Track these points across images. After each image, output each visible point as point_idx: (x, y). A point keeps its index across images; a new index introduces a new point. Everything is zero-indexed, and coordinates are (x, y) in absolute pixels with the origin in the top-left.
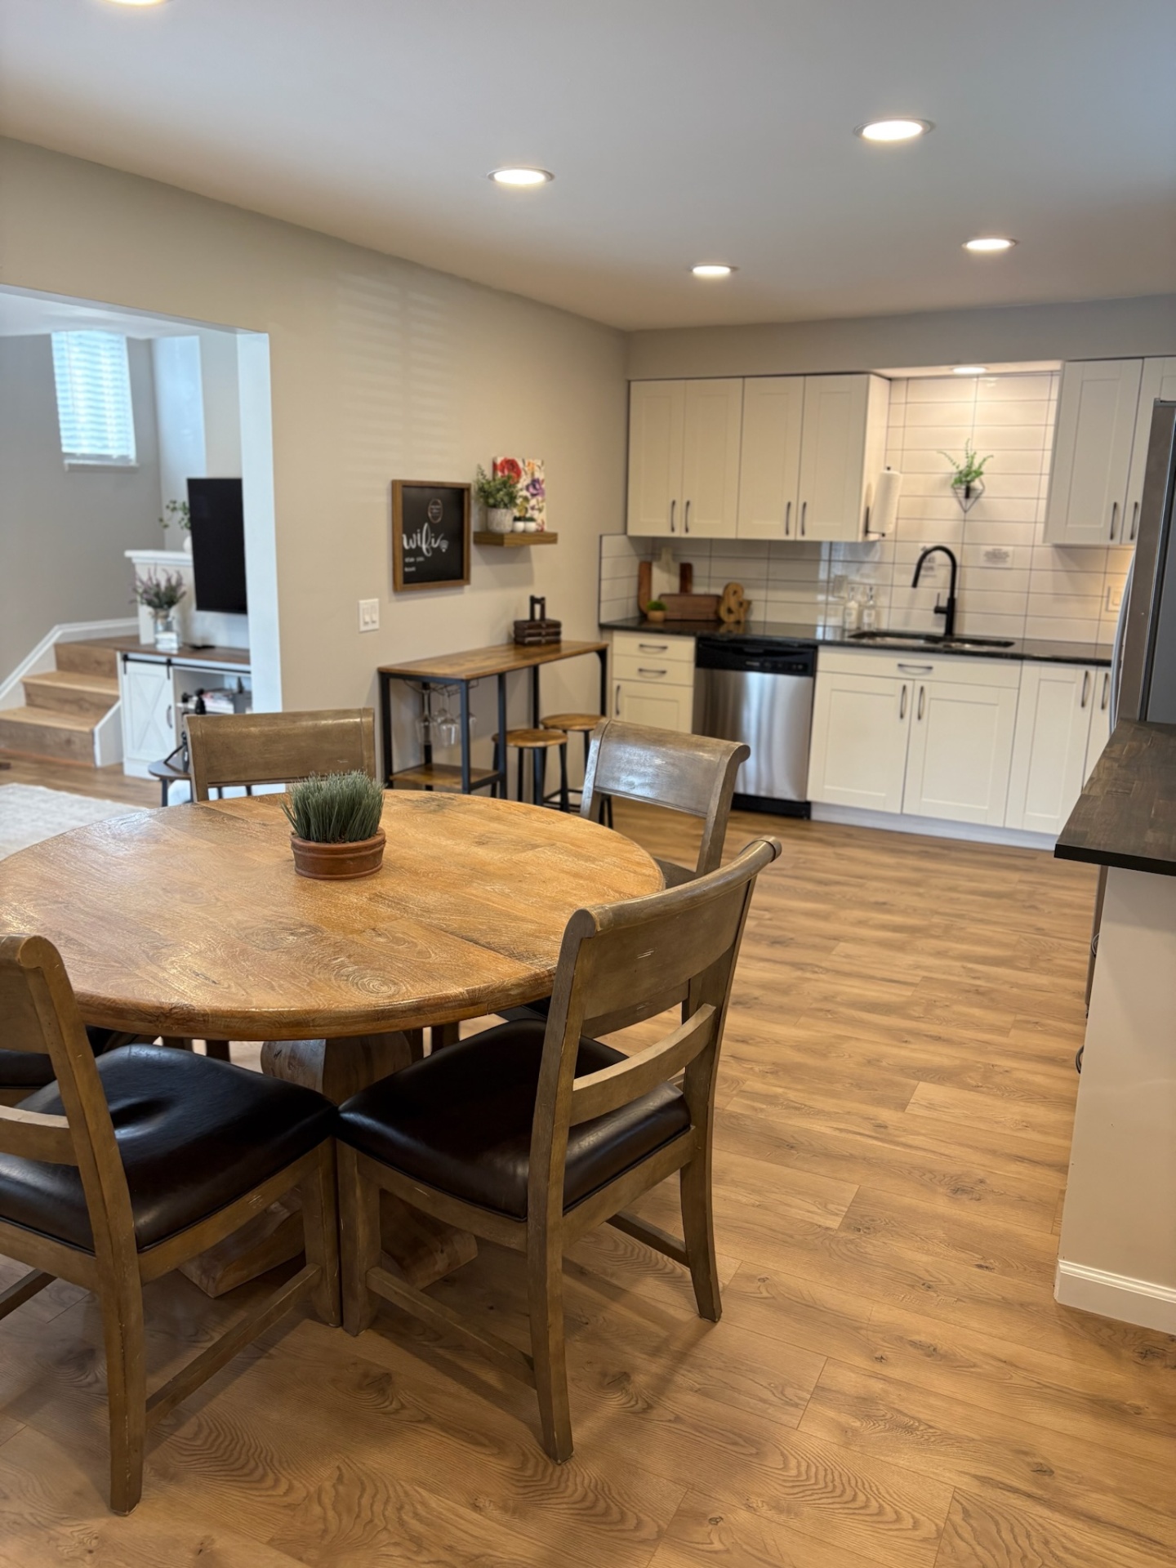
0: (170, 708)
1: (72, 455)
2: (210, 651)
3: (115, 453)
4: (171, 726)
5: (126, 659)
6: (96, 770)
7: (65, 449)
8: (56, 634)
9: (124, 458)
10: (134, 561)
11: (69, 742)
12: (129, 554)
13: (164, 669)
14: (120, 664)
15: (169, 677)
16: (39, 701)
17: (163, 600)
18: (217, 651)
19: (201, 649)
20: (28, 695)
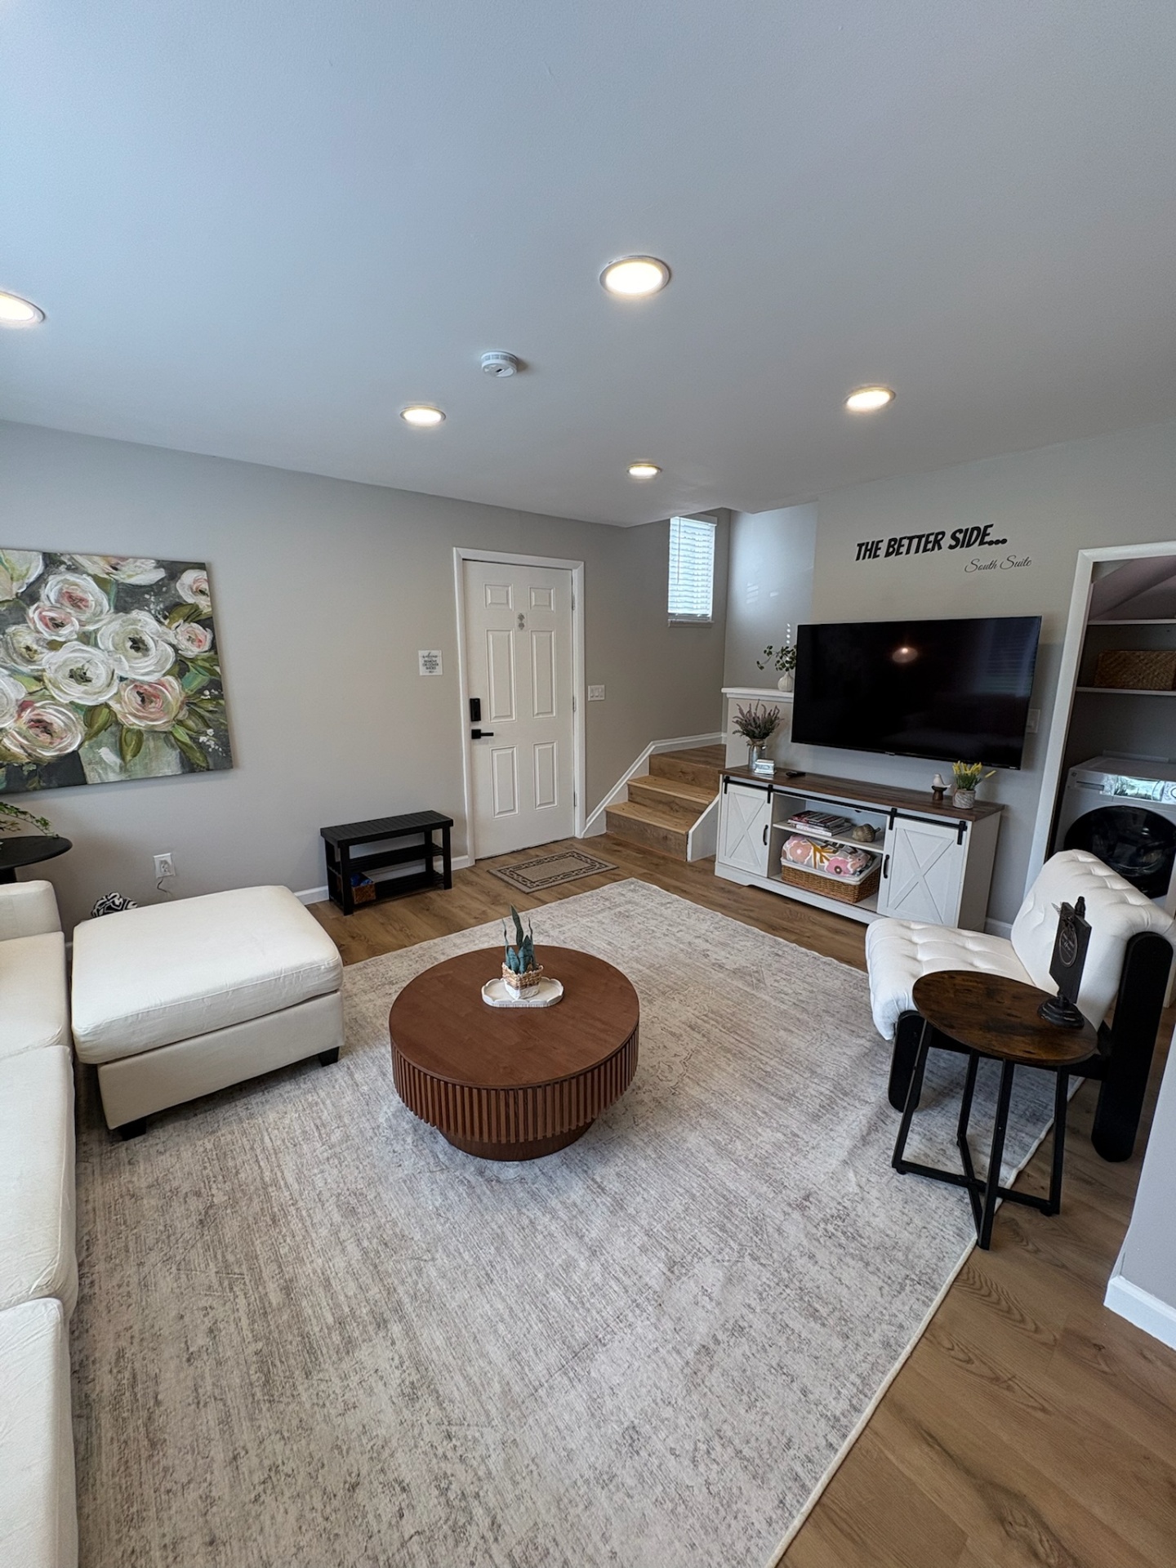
0: (767, 827)
1: (673, 614)
2: (802, 778)
3: (699, 613)
4: (766, 844)
5: (727, 781)
6: (684, 864)
7: (670, 611)
8: (650, 749)
9: (704, 616)
10: (728, 696)
11: (666, 838)
12: (724, 690)
13: (765, 793)
14: (722, 785)
15: (769, 802)
16: (638, 799)
17: (758, 730)
18: (806, 778)
19: (795, 777)
20: (630, 794)
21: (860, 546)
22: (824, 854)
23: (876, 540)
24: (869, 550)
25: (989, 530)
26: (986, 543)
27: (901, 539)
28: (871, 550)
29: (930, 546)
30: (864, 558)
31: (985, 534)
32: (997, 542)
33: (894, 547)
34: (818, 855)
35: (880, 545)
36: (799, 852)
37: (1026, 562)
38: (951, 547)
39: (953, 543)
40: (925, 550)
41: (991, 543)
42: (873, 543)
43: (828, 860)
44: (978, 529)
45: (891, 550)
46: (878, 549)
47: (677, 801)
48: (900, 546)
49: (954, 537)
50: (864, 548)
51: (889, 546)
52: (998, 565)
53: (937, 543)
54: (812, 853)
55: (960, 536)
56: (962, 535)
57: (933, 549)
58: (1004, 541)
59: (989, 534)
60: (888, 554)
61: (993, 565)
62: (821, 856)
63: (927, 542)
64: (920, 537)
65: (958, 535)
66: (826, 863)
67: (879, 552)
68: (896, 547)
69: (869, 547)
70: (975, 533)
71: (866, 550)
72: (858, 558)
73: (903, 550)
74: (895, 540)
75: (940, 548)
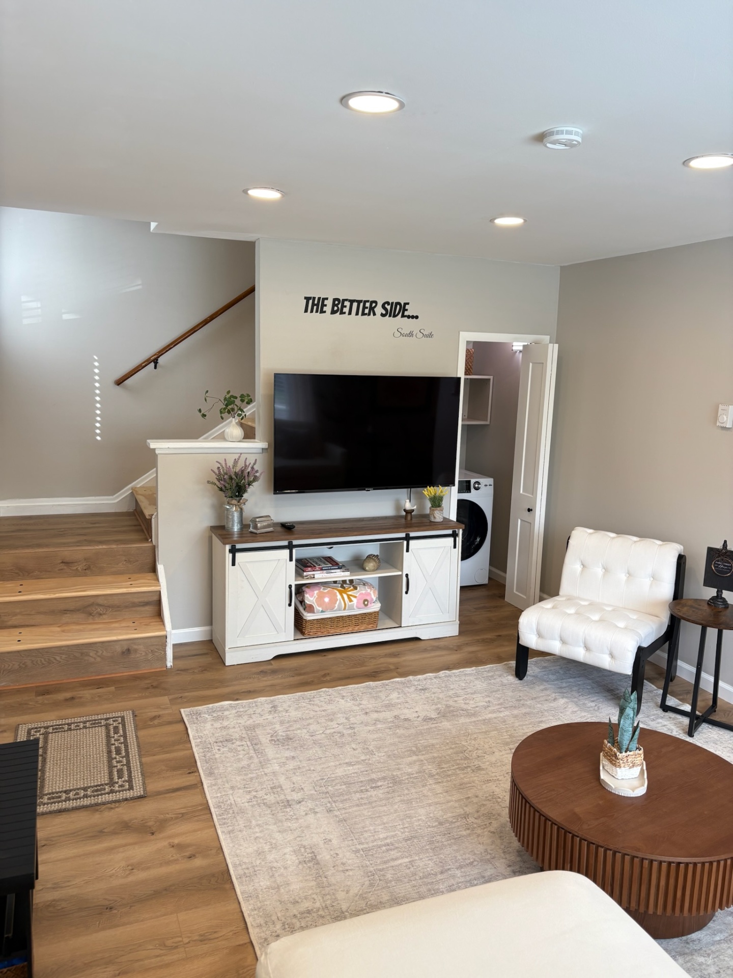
21: (307, 299)
22: (350, 593)
23: (322, 297)
24: (315, 305)
25: (407, 307)
26: (406, 316)
27: (344, 300)
28: (317, 305)
29: (367, 311)
30: (312, 311)
31: (405, 310)
32: (413, 317)
33: (338, 306)
34: (345, 596)
35: (326, 302)
36: (327, 600)
37: (430, 335)
38: (383, 315)
39: (384, 312)
40: (363, 314)
41: (409, 317)
42: (319, 298)
43: (355, 597)
44: (399, 303)
45: (336, 308)
46: (324, 305)
47: (100, 601)
48: (343, 306)
49: (383, 307)
50: (311, 302)
51: (334, 305)
52: (414, 335)
53: (372, 309)
54: (339, 597)
55: (388, 307)
56: (390, 306)
57: (369, 314)
58: (417, 317)
59: (407, 310)
60: (333, 312)
61: (411, 334)
62: (349, 596)
63: (364, 308)
64: (359, 302)
65: (386, 305)
66: (355, 600)
67: (325, 308)
68: (340, 306)
69: (316, 302)
70: (398, 306)
71: (313, 305)
72: (306, 311)
73: (346, 310)
74: (338, 300)
75: (374, 314)
